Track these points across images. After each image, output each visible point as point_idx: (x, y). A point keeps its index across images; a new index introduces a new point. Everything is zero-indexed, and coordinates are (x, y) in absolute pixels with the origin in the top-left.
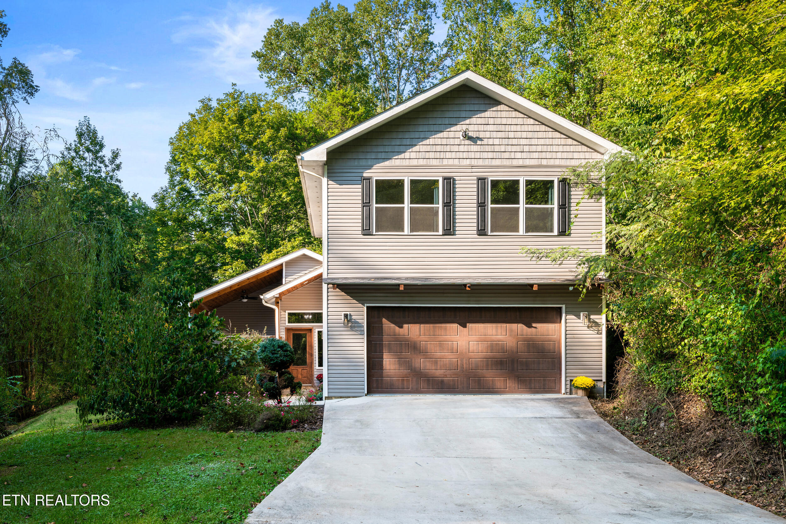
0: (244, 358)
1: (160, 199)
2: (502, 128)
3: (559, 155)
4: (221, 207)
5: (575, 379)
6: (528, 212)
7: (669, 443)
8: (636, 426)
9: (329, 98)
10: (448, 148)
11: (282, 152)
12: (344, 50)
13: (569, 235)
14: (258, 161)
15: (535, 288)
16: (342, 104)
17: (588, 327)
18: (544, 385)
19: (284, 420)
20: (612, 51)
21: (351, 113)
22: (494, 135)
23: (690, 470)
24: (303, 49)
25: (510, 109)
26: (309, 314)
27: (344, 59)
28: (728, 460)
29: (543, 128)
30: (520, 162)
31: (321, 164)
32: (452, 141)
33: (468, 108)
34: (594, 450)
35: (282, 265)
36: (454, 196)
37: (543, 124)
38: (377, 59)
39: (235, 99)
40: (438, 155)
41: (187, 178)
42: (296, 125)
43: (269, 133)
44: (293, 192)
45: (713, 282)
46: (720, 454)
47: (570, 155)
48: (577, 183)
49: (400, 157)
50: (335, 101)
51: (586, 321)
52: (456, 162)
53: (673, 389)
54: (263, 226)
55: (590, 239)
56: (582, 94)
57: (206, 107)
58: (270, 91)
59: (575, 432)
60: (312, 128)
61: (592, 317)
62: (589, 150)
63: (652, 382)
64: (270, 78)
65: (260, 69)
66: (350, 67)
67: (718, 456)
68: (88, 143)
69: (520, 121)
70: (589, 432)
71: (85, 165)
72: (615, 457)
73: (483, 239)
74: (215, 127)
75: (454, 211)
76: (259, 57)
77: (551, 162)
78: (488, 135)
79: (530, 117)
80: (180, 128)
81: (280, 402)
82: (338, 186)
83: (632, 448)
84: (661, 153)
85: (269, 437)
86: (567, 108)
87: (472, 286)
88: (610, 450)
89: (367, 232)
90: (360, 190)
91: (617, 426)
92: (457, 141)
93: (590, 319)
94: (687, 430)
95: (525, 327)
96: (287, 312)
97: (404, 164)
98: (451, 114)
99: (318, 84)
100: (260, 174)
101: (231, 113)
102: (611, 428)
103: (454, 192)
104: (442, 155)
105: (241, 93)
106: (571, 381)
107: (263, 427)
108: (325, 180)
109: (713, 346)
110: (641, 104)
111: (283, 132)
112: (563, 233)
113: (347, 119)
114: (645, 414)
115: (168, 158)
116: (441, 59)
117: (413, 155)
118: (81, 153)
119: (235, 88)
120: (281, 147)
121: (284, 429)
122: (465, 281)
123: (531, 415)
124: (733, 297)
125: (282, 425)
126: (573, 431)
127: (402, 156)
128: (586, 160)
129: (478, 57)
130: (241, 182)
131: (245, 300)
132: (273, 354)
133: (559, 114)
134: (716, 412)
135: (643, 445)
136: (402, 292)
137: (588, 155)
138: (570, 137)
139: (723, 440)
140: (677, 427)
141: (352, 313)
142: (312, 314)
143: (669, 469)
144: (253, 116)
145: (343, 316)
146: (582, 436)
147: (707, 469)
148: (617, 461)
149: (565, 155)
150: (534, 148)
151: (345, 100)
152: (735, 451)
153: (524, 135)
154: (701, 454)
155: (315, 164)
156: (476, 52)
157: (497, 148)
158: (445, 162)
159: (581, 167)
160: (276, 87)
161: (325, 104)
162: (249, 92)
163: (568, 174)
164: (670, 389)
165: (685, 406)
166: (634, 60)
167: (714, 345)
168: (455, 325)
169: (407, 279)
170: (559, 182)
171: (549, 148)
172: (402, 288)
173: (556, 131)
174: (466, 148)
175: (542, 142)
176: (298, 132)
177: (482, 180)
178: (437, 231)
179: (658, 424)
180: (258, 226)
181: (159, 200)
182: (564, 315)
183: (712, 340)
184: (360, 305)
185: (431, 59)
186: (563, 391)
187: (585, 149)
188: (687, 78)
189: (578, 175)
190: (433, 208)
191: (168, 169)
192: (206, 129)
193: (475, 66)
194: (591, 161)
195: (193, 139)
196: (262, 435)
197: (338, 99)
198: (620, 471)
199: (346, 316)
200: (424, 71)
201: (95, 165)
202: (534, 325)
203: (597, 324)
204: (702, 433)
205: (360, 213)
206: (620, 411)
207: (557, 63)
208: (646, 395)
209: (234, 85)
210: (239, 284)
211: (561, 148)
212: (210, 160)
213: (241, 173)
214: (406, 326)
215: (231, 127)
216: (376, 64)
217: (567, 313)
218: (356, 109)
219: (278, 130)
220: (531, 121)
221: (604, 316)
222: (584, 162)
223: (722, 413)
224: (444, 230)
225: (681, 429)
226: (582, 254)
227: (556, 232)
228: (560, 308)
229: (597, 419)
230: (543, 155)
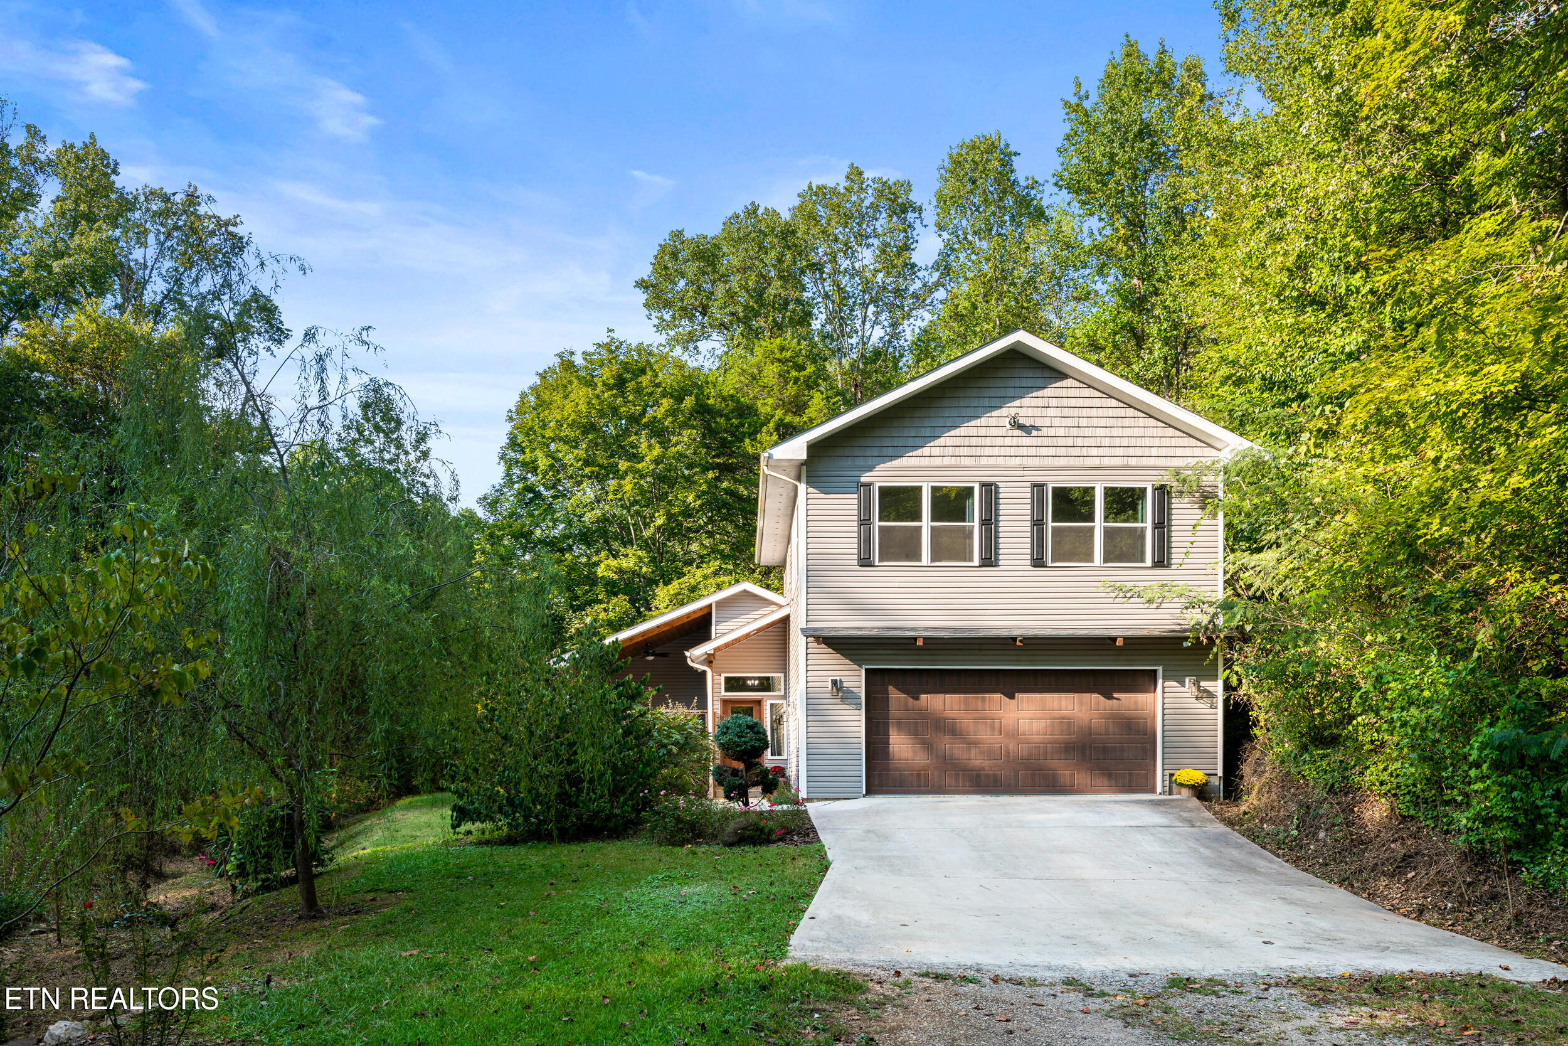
0: (676, 743)
1: (492, 503)
2: (1071, 412)
3: (1154, 452)
4: (588, 517)
5: (1177, 773)
6: (1109, 534)
7: (1335, 860)
8: (1281, 836)
9: (759, 352)
10: (988, 441)
11: (686, 433)
12: (781, 278)
13: (1169, 566)
14: (650, 446)
15: (1120, 642)
16: (779, 361)
17: (1197, 698)
18: (1130, 781)
19: (766, 830)
20: (1217, 290)
21: (794, 373)
22: (1057, 422)
23: (1369, 894)
24: (716, 276)
25: (1082, 385)
26: (755, 678)
27: (781, 290)
28: (1426, 882)
29: (1131, 412)
30: (1096, 462)
31: (796, 463)
32: (993, 432)
33: (1018, 383)
34: (1229, 869)
35: (710, 606)
36: (997, 509)
37: (1131, 406)
38: (827, 289)
39: (611, 352)
40: (972, 451)
41: (534, 471)
42: (707, 391)
43: (666, 403)
44: (704, 493)
45: (1403, 639)
46: (1413, 874)
47: (1170, 451)
48: (1181, 492)
49: (915, 453)
50: (769, 356)
51: (1194, 689)
52: (1000, 461)
53: (1336, 785)
54: (654, 544)
55: (1203, 572)
56: (1158, 345)
57: (568, 365)
58: (662, 338)
59: (1193, 846)
60: (732, 396)
61: (1202, 684)
62: (1199, 444)
63: (1304, 776)
64: (661, 319)
65: (647, 305)
66: (786, 303)
67: (1410, 876)
68: (378, 419)
69: (1096, 402)
70: (1215, 845)
71: (373, 451)
72: (1261, 878)
73: (1040, 572)
74: (580, 395)
75: (997, 532)
76: (646, 288)
77: (1144, 462)
78: (1047, 422)
79: (1111, 397)
80: (523, 395)
81: (746, 804)
82: (822, 496)
83: (1282, 866)
84: (1308, 450)
85: (749, 854)
86: (1134, 366)
87: (1025, 639)
88: (1253, 870)
89: (865, 562)
90: (856, 501)
91: (1252, 836)
92: (1001, 432)
93: (1199, 687)
94: (1361, 843)
95: (1101, 698)
96: (724, 675)
97: (922, 464)
98: (992, 392)
99: (739, 330)
100: (652, 467)
101: (607, 373)
102: (1244, 840)
103: (997, 504)
104: (978, 451)
105: (621, 343)
106: (1172, 775)
107: (735, 839)
108: (802, 487)
109: (1402, 726)
110: (1279, 376)
111: (689, 402)
112: (1162, 561)
113: (786, 383)
114: (1295, 821)
115: (504, 440)
116: (930, 289)
117: (936, 451)
118: (367, 433)
119: (612, 335)
120: (685, 425)
121: (768, 841)
122: (1015, 633)
123: (1123, 824)
124: (1433, 658)
125: (763, 836)
126: (1191, 844)
127: (919, 452)
128: (1196, 460)
129: (991, 288)
130: (622, 478)
131: (651, 658)
132: (739, 737)
133: (1122, 376)
134: (1404, 817)
135: (1295, 862)
136: (920, 649)
137: (1197, 452)
138: (1170, 426)
139: (1417, 854)
140: (1345, 838)
141: (843, 679)
142: (759, 678)
143: (1341, 895)
144: (640, 379)
145: (830, 684)
146: (1206, 852)
147: (1394, 894)
148: (1264, 883)
149: (1163, 452)
150: (1117, 442)
151: (784, 353)
152: (1434, 869)
153: (1103, 422)
154: (1384, 873)
155: (786, 464)
156: (989, 281)
157: (1061, 442)
158: (984, 461)
159: (1190, 468)
160: (672, 333)
161: (753, 360)
162: (634, 342)
163: (1167, 479)
164: (1333, 785)
165: (1356, 809)
166: (1257, 307)
167: (1404, 724)
168: (999, 696)
169: (926, 629)
170: (1155, 489)
171: (1139, 442)
172: (920, 643)
173: (1151, 416)
174: (1015, 441)
175: (1129, 432)
176: (711, 402)
177: (1038, 488)
178: (971, 560)
179: (1315, 834)
180: (646, 545)
181: (489, 504)
182: (1160, 682)
183: (1399, 719)
184: (856, 667)
185: (911, 289)
186: (1159, 789)
187: (1193, 442)
188: (1347, 341)
189: (1184, 481)
190: (964, 527)
191: (502, 457)
192: (566, 397)
193: (987, 302)
194: (1203, 459)
195: (546, 412)
196: (737, 850)
197: (773, 352)
198: (1275, 897)
199: (834, 682)
200: (902, 308)
201: (389, 452)
202: (1115, 695)
203: (1211, 695)
204: (1384, 845)
205: (856, 535)
206: (1254, 818)
207: (1117, 299)
208: (1295, 795)
209: (610, 331)
210: (643, 633)
211: (1157, 442)
212: (573, 444)
213: (623, 465)
214: (923, 697)
215: (606, 395)
216: (826, 296)
217: (1165, 678)
218: (801, 368)
219: (680, 399)
220: (1114, 403)
221: (1220, 683)
222: (1193, 461)
223: (1412, 818)
224: (981, 558)
225: (1352, 840)
226: (1191, 594)
227: (1149, 562)
228: (1155, 671)
229: (1221, 828)
230: (1132, 451)
